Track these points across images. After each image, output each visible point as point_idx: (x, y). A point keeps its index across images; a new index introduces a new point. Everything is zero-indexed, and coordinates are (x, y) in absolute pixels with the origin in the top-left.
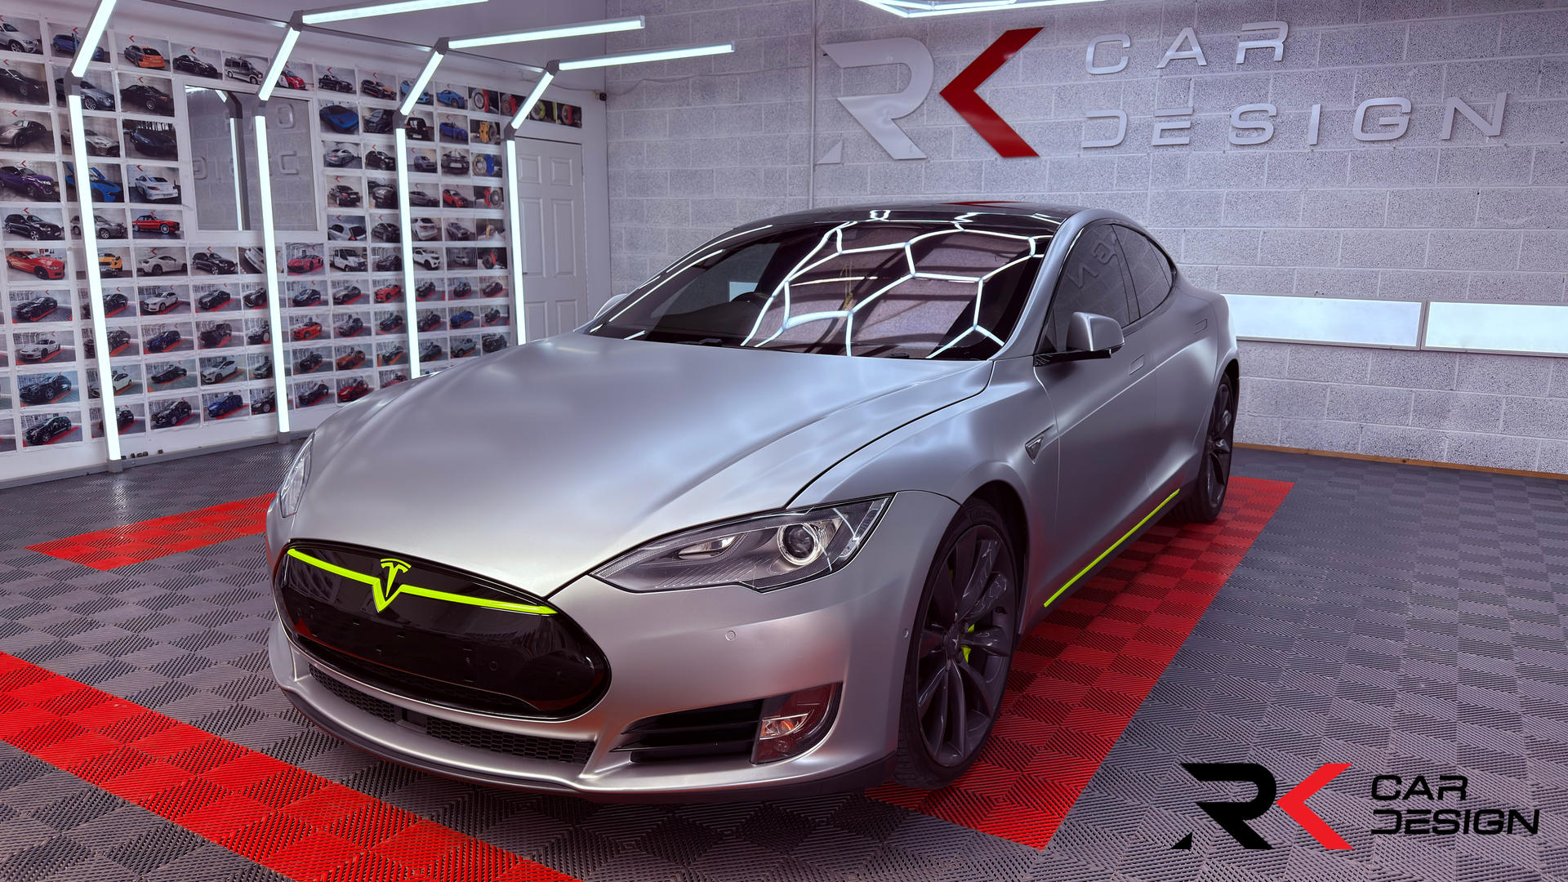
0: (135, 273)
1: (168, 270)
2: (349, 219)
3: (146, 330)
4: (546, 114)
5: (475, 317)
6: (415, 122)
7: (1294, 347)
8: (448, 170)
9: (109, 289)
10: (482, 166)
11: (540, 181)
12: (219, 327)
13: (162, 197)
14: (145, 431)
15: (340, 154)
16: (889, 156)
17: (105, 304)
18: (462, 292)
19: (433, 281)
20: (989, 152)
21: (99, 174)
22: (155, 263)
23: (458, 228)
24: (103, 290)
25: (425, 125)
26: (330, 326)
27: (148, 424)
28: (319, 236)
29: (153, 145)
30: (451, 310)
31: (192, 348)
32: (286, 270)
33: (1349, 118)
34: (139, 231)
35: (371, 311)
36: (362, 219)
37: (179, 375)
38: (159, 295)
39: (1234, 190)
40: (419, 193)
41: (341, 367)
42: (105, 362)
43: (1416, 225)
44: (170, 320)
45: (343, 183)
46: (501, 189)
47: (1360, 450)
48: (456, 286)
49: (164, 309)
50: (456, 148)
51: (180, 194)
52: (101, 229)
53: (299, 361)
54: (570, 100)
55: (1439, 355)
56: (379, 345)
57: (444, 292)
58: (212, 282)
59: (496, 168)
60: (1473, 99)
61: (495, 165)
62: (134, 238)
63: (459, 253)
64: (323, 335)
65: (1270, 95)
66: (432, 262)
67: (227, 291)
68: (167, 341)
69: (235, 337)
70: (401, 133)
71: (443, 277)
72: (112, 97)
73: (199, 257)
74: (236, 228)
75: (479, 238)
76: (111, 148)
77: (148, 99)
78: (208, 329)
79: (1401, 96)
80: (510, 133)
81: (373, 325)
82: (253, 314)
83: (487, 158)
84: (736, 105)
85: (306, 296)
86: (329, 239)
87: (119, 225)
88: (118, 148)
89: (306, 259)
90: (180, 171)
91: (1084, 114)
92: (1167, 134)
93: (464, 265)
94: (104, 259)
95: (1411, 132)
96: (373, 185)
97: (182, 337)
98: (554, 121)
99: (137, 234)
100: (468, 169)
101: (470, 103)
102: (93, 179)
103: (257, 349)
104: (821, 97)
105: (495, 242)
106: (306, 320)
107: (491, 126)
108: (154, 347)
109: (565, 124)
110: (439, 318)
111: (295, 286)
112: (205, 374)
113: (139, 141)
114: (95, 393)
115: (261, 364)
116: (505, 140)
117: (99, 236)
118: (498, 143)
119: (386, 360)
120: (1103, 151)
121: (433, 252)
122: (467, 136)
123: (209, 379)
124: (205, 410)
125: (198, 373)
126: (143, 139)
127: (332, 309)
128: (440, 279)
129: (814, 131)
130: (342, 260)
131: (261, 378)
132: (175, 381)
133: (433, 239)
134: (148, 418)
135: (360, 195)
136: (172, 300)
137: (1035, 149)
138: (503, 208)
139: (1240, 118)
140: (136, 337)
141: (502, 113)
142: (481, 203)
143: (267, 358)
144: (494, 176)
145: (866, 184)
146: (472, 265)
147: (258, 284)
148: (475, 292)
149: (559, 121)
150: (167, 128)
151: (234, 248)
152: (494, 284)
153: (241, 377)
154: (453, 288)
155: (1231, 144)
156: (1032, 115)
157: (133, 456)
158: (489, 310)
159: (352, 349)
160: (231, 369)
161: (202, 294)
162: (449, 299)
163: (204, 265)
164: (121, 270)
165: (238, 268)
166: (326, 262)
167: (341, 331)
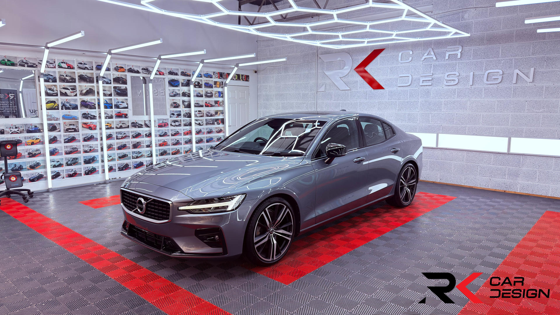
0: (115, 128)
1: (124, 127)
2: (176, 111)
3: (117, 144)
4: (238, 78)
5: (214, 139)
6: (197, 83)
7: (467, 152)
8: (207, 96)
9: (108, 133)
10: (218, 94)
11: (236, 98)
12: (138, 143)
13: (123, 107)
14: (116, 172)
15: (174, 93)
16: (339, 89)
17: (106, 137)
18: (210, 132)
19: (201, 129)
20: (369, 87)
21: (107, 101)
22: (121, 125)
23: (209, 113)
24: (106, 133)
25: (200, 84)
26: (170, 142)
27: (117, 170)
28: (167, 117)
29: (121, 93)
30: (206, 137)
31: (130, 149)
32: (157, 126)
33: (483, 76)
34: (116, 116)
35: (182, 138)
36: (181, 111)
37: (126, 156)
38: (121, 134)
39: (447, 100)
40: (197, 103)
41: (173, 154)
42: (106, 152)
43: (506, 112)
44: (124, 141)
45: (175, 101)
46: (223, 101)
47: (490, 187)
48: (208, 130)
49: (122, 138)
50: (209, 90)
51: (128, 106)
52: (106, 116)
53: (161, 152)
54: (245, 73)
55: (515, 155)
56: (184, 148)
57: (204, 132)
58: (136, 130)
59: (221, 95)
60: (523, 70)
61: (221, 94)
62: (115, 118)
63: (209, 120)
64: (168, 145)
65: (457, 69)
66: (201, 123)
67: (140, 133)
68: (123, 147)
69: (142, 145)
70: (192, 86)
71: (204, 128)
72: (110, 80)
73: (133, 123)
74: (144, 115)
75: (216, 116)
76: (110, 94)
77: (120, 80)
78: (135, 143)
79: (499, 69)
80: (226, 85)
81: (183, 142)
82: (148, 139)
83: (219, 92)
84: (295, 73)
85: (163, 134)
86: (170, 117)
87: (111, 115)
88: (112, 94)
89: (163, 123)
90: (129, 100)
91: (398, 75)
92: (425, 82)
93: (211, 124)
94: (106, 124)
95: (503, 81)
96: (183, 102)
97: (127, 146)
98: (240, 80)
99: (116, 117)
100: (213, 96)
101: (214, 76)
102: (105, 103)
103: (148, 149)
104: (320, 71)
105: (220, 117)
106: (163, 141)
107: (220, 83)
108: (119, 148)
109: (244, 81)
110: (203, 140)
111: (160, 131)
113: (118, 92)
114: (103, 161)
115: (149, 153)
116: (224, 87)
117: (106, 118)
118: (222, 88)
119: (186, 152)
120: (405, 87)
121: (201, 120)
122: (213, 86)
123: (134, 157)
124: (133, 166)
125: (131, 156)
126: (118, 91)
127: (171, 137)
129: (317, 81)
130: (174, 123)
131: (149, 157)
132: (125, 158)
133: (201, 116)
134: (117, 168)
135: (180, 104)
136: (125, 135)
137: (383, 87)
138: (223, 107)
139: (447, 77)
140: (114, 145)
141: (224, 79)
142: (216, 105)
143: (151, 151)
144: (221, 97)
145: (332, 97)
146: (213, 124)
147: (149, 130)
148: (214, 132)
149: (242, 80)
150: (125, 88)
151: (143, 120)
152: (220, 129)
153: (144, 157)
154: (207, 131)
155: (445, 85)
156: (382, 76)
157: (112, 179)
158: (218, 137)
159: (176, 149)
160: (141, 154)
161: (133, 134)
162: (206, 134)
163: (134, 125)
164: (111, 127)
165: (144, 126)
166: (169, 124)
167: (173, 144)
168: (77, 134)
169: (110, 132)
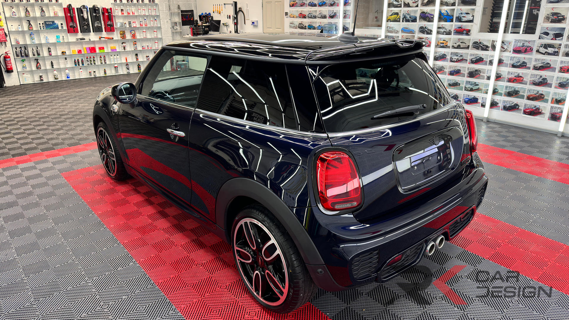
0: (451, 47)
1: (462, 47)
2: (555, 29)
3: (450, 67)
12: (476, 70)
13: (467, 20)
21: (448, 12)
22: (458, 44)
26: (528, 79)
28: (535, 37)
31: (464, 76)
32: (512, 51)
34: (456, 32)
35: (555, 76)
36: (563, 29)
37: (457, 85)
38: (457, 56)
41: (529, 99)
44: (459, 65)
45: (556, 11)
49: (458, 61)
51: (473, 19)
53: (508, 91)
56: (554, 93)
58: (478, 53)
62: (454, 35)
64: (523, 82)
67: (483, 57)
68: (456, 72)
69: (482, 76)
73: (475, 43)
76: (453, 3)
78: (471, 71)
81: (554, 83)
85: (519, 64)
86: (540, 39)
87: (450, 30)
88: (455, 3)
89: (524, 47)
90: (476, 10)
94: (442, 42)
97: (461, 72)
106: (516, 74)
108: (451, 73)
111: (515, 59)
112: (467, 87)
119: (558, 102)
123: (468, 89)
124: (463, 99)
125: (464, 86)
127: (532, 71)
130: (544, 49)
132: (456, 87)
135: (566, 16)
136: (461, 58)
140: (446, 69)
143: (488, 86)
151: (490, 40)
153: (480, 91)
159: (538, 92)
160: (477, 87)
161: (473, 57)
163: (476, 46)
164: (447, 45)
165: (490, 49)
166: (535, 49)
167: (534, 82)
169: (442, 51)
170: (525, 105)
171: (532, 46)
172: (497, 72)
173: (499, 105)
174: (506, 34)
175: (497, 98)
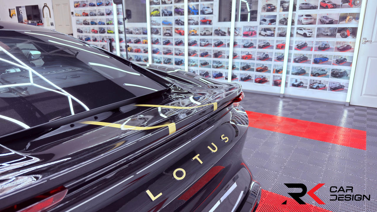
0: (199, 35)
1: (208, 34)
2: (270, 17)
3: (201, 51)
5: (329, 60)
9: (190, 39)
12: (219, 52)
13: (208, 13)
17: (188, 43)
18: (324, 48)
19: (306, 42)
21: (194, 8)
22: (204, 32)
23: (327, 18)
26: (255, 56)
28: (257, 23)
30: (315, 55)
31: (211, 57)
32: (242, 35)
35: (273, 52)
36: (276, 16)
38: (204, 41)
40: (306, 4)
41: (257, 71)
45: (268, 3)
48: (321, 45)
49: (205, 45)
51: (213, 11)
52: (193, 23)
53: (242, 66)
56: (274, 65)
57: (312, 47)
58: (219, 38)
63: (325, 30)
64: (253, 59)
66: (308, 34)
67: (222, 41)
68: (205, 54)
69: (223, 56)
71: (313, 41)
73: (216, 30)
75: (341, 23)
78: (216, 52)
81: (274, 57)
85: (248, 45)
86: (260, 24)
87: (197, 21)
89: (250, 32)
90: (214, 4)
93: (327, 35)
94: (192, 31)
96: (282, 3)
97: (209, 54)
99: (201, 24)
105: (351, 25)
106: (247, 53)
108: (202, 55)
110: (307, 58)
111: (245, 41)
119: (276, 71)
121: (309, 30)
123: (215, 67)
124: (212, 75)
125: (212, 64)
127: (257, 50)
128: (311, 41)
130: (264, 32)
132: (206, 65)
133: (311, 24)
135: (276, 7)
136: (208, 43)
138: (357, 7)
140: (198, 52)
142: (345, 5)
143: (228, 63)
146: (333, 35)
148: (332, 49)
151: (226, 28)
152: (346, 46)
153: (223, 68)
154: (318, 46)
158: (339, 58)
159: (263, 65)
160: (221, 65)
161: (215, 42)
162: (315, 51)
163: (217, 33)
165: (227, 34)
166: (258, 33)
167: (260, 58)
168: (171, 38)
169: (193, 38)
170: (256, 76)
171: (256, 30)
172: (233, 52)
173: (237, 77)
174: (237, 22)
175: (236, 72)
